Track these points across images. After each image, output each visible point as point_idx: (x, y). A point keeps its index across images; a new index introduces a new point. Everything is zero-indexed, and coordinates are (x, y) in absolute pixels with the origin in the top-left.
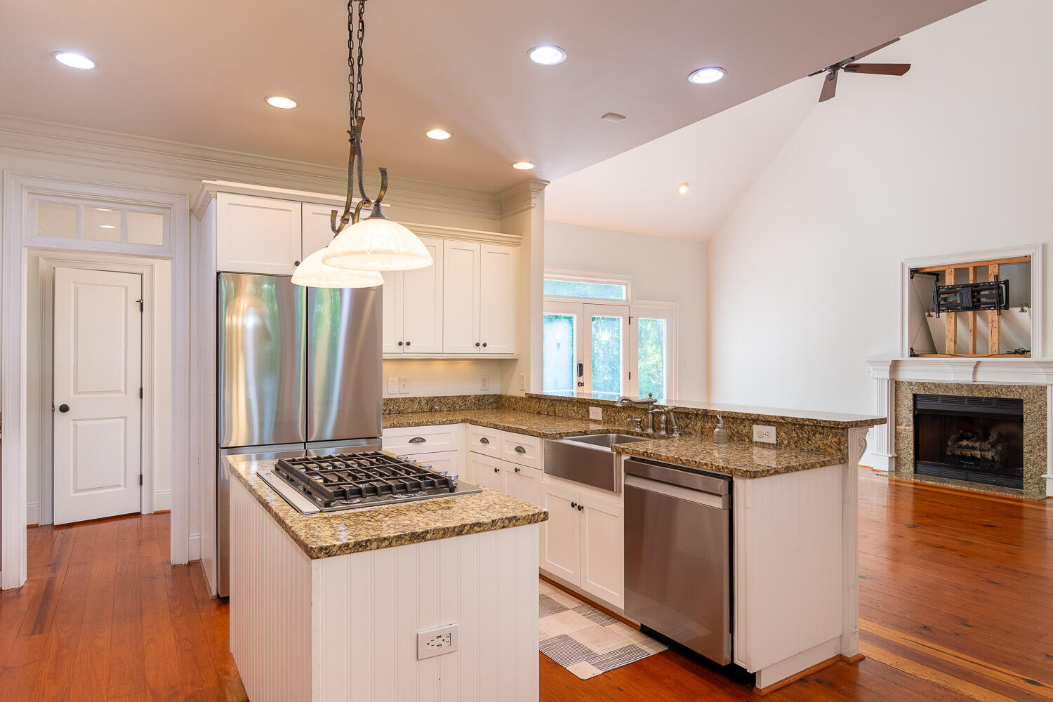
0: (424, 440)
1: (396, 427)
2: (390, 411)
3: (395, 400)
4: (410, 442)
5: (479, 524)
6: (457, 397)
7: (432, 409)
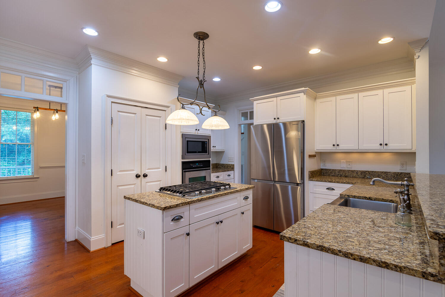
0: (333, 189)
1: (319, 181)
2: (341, 175)
3: (344, 171)
4: (327, 189)
5: (146, 203)
6: (381, 172)
7: (365, 176)
